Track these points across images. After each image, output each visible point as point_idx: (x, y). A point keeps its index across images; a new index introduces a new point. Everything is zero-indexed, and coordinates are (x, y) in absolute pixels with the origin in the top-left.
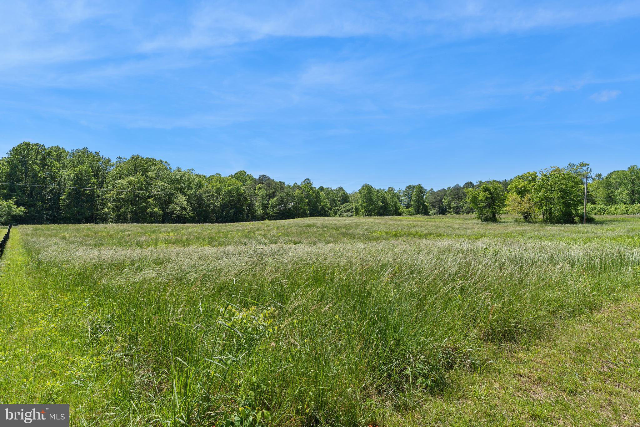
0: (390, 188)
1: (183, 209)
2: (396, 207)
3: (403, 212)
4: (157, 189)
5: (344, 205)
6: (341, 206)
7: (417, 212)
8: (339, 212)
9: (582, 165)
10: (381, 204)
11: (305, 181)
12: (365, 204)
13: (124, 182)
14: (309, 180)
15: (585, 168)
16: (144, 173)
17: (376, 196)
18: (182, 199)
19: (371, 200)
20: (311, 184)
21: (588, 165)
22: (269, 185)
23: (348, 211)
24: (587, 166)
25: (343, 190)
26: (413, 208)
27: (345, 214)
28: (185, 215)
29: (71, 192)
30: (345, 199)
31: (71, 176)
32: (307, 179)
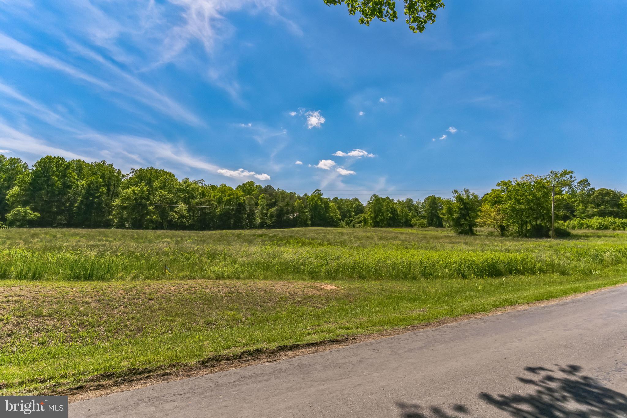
0: (408, 199)
1: (182, 217)
2: (406, 219)
3: (415, 224)
4: (158, 198)
5: (358, 216)
6: (355, 217)
7: (430, 224)
8: (352, 223)
9: (566, 173)
10: (390, 215)
11: (315, 192)
12: (372, 215)
13: (129, 191)
14: (320, 191)
15: (568, 176)
16: (149, 183)
17: (385, 207)
18: (183, 207)
19: (380, 211)
20: (321, 195)
21: (572, 172)
22: (271, 195)
23: (361, 222)
24: (571, 174)
25: (359, 201)
26: (426, 220)
27: (358, 225)
28: (185, 222)
29: (82, 200)
30: (360, 210)
31: (84, 186)
32: (317, 190)
